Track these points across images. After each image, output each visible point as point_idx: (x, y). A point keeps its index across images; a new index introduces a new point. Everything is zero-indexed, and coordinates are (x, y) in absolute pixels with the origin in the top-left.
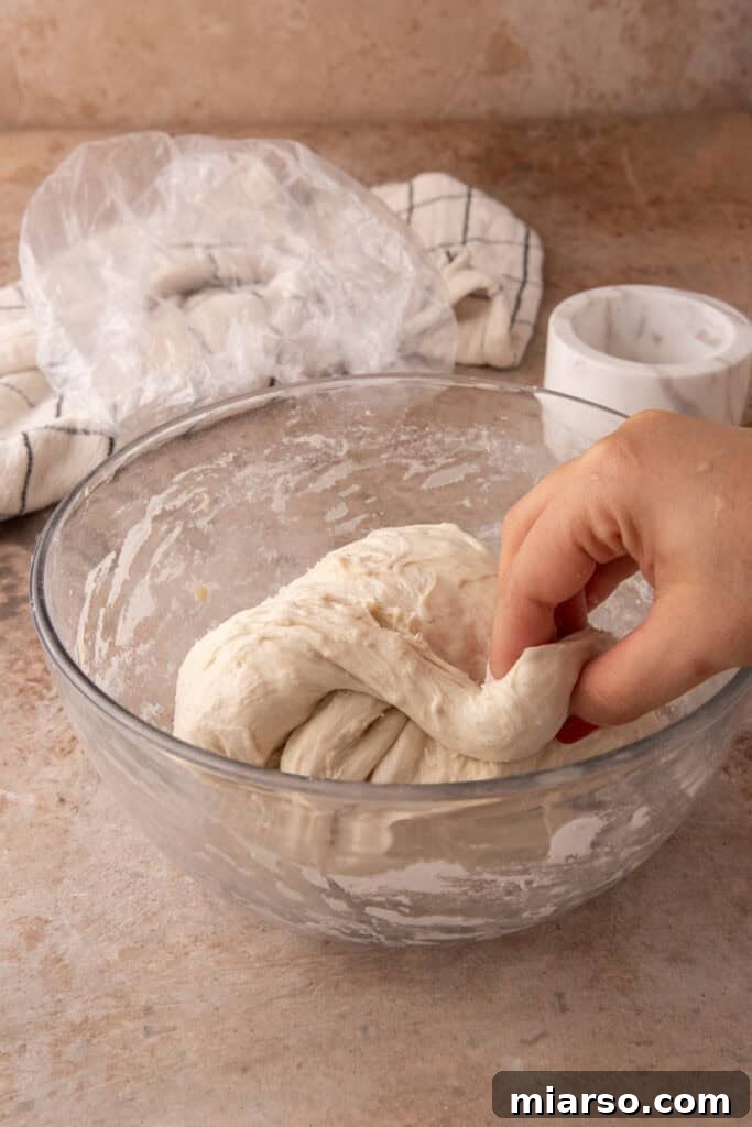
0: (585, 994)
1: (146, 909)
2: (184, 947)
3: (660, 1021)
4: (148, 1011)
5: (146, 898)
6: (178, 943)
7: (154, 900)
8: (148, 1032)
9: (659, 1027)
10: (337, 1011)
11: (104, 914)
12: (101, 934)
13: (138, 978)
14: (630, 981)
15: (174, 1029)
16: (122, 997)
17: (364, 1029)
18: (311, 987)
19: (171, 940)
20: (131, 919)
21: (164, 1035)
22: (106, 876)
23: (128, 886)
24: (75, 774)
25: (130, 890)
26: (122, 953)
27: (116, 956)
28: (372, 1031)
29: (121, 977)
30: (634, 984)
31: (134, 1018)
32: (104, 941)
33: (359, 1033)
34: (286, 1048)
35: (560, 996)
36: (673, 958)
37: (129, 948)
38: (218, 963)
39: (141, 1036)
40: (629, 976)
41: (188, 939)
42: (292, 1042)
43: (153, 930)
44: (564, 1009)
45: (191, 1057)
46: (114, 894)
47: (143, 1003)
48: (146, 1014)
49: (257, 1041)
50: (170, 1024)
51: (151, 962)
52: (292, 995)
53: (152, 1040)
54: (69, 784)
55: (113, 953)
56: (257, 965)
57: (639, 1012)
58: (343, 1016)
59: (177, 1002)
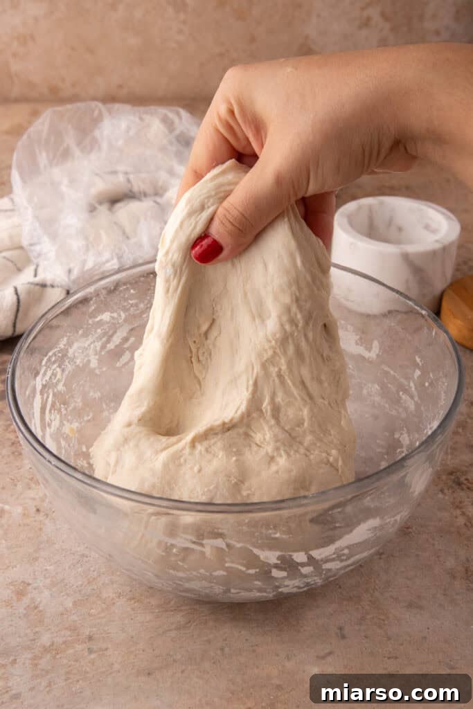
0: (357, 627)
1: (89, 576)
2: (112, 599)
3: (402, 644)
4: (90, 638)
5: (89, 570)
6: (109, 597)
7: (94, 571)
8: (90, 651)
9: (401, 647)
10: (205, 638)
11: (64, 579)
12: (62, 592)
13: (84, 619)
14: (383, 620)
15: (106, 649)
16: (75, 630)
17: (222, 649)
18: (189, 624)
19: (104, 595)
20: (80, 583)
21: (99, 653)
22: (65, 556)
23: (78, 562)
25: (79, 565)
26: (75, 603)
27: (71, 605)
28: (227, 650)
29: (75, 617)
30: (386, 622)
31: (82, 643)
32: (63, 596)
33: (219, 652)
34: (175, 661)
35: (341, 629)
37: (79, 600)
38: (133, 609)
39: (86, 654)
40: (383, 617)
41: (114, 595)
42: (179, 657)
43: (94, 589)
44: (343, 637)
45: (117, 666)
46: (69, 567)
47: (88, 633)
48: (90, 641)
49: (157, 657)
50: (104, 646)
51: (92, 609)
52: (178, 629)
53: (93, 656)
54: (42, 501)
55: (69, 604)
56: (157, 611)
57: (389, 639)
58: (209, 641)
59: (108, 633)
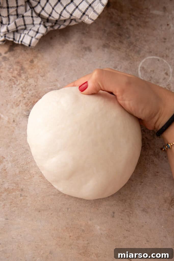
0: (120, 214)
1: (27, 161)
2: (34, 174)
3: (133, 226)
4: (22, 190)
5: (28, 158)
6: (32, 173)
7: (29, 159)
8: (21, 195)
9: (133, 227)
10: (63, 202)
11: (17, 159)
12: (16, 165)
13: (21, 180)
14: (131, 214)
15: (27, 196)
16: (17, 184)
17: (68, 209)
18: (59, 194)
19: (31, 172)
20: (23, 163)
21: (24, 197)
22: (20, 148)
23: (24, 153)
24: (19, 113)
25: (24, 154)
26: (19, 172)
27: (18, 173)
28: (69, 209)
29: (18, 179)
30: (132, 215)
31: (19, 191)
32: (16, 167)
33: (66, 210)
34: (50, 209)
35: (114, 213)
36: (144, 210)
37: (21, 171)
38: (40, 181)
39: (19, 196)
40: (131, 212)
41: (35, 173)
42: (51, 207)
43: (27, 168)
44: (113, 217)
45: (29, 205)
46: (21, 154)
47: (21, 187)
48: (22, 191)
49: (44, 205)
50: (26, 195)
51: (25, 176)
52: (54, 195)
53: (22, 198)
54: (17, 116)
55: (17, 172)
56: (49, 185)
57: (130, 222)
58: (64, 204)
59: (29, 190)
